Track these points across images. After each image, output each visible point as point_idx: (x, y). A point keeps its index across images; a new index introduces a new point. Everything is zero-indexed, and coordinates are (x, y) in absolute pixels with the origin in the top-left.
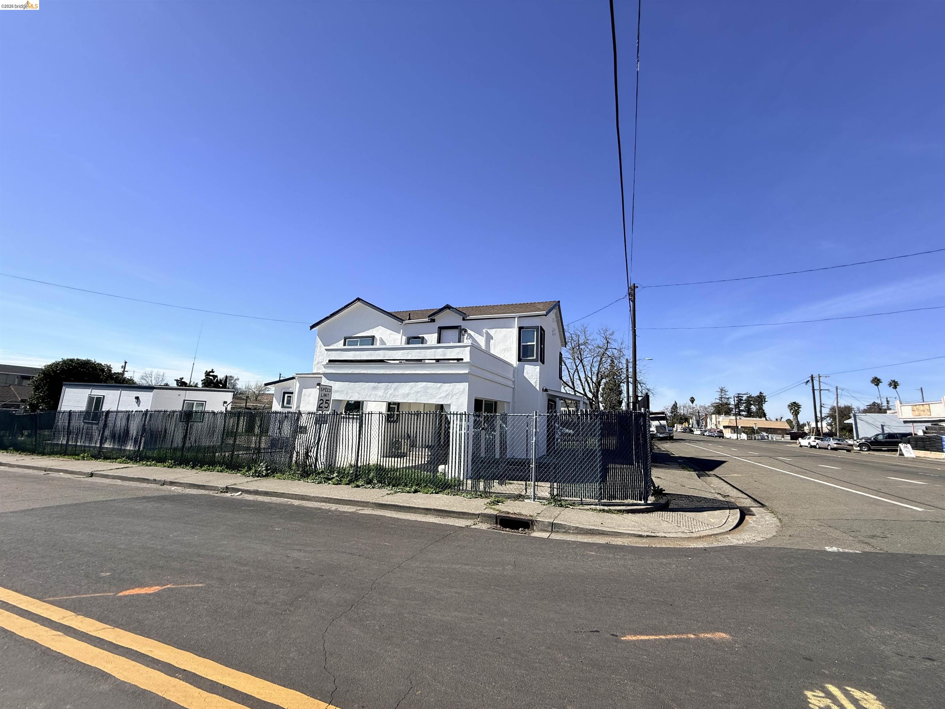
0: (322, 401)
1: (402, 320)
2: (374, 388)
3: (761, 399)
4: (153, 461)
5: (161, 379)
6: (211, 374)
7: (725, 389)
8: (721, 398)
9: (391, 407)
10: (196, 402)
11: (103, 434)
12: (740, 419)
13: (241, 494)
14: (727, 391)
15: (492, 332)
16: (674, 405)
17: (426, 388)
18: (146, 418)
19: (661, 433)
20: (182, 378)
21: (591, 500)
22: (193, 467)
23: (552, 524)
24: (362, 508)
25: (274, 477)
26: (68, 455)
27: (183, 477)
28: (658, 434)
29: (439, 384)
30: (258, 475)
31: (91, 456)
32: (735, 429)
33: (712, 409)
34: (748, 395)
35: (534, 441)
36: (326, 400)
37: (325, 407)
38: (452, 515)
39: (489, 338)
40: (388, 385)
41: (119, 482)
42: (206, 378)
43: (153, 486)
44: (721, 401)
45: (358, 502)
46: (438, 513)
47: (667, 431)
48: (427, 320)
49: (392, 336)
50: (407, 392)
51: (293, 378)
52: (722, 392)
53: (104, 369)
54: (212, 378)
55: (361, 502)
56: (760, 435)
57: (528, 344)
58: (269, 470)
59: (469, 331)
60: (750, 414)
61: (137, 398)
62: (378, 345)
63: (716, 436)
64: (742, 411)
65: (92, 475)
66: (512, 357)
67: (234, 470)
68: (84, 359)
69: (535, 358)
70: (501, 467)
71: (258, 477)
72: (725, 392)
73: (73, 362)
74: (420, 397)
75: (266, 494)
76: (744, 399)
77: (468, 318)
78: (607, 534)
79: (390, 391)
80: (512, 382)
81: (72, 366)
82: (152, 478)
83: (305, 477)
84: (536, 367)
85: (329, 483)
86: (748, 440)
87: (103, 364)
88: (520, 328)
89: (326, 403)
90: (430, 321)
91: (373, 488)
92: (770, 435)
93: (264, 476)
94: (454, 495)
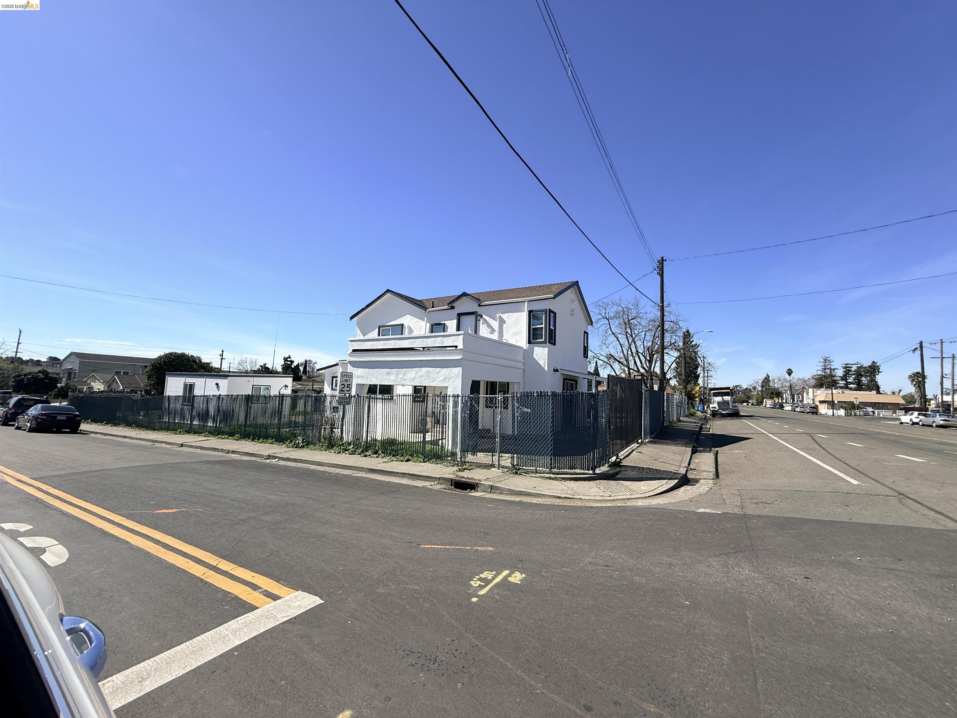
0: (343, 386)
1: (425, 308)
2: (388, 373)
3: (874, 369)
4: (226, 435)
5: (254, 365)
6: (289, 359)
7: (830, 359)
8: (825, 369)
9: (416, 390)
10: (262, 387)
11: (192, 413)
12: (843, 392)
13: (278, 460)
14: (833, 362)
15: (504, 316)
16: (766, 378)
17: (428, 373)
18: (219, 401)
19: (723, 410)
20: (265, 364)
21: (544, 469)
22: (253, 440)
23: (492, 487)
24: (358, 472)
25: (308, 448)
26: (170, 430)
27: (242, 447)
28: (721, 411)
29: (439, 369)
30: (297, 446)
31: (185, 431)
32: (832, 404)
33: (813, 382)
34: (859, 365)
35: (499, 419)
36: (348, 385)
37: (347, 391)
38: (421, 478)
39: (502, 322)
40: (399, 371)
41: (199, 451)
42: (285, 363)
43: (220, 454)
44: (825, 372)
45: (356, 467)
46: (411, 477)
47: (731, 407)
48: (446, 307)
49: (418, 323)
50: (414, 376)
51: (337, 365)
52: (826, 362)
53: (195, 360)
54: (290, 363)
55: (359, 467)
56: (863, 411)
57: (538, 326)
58: (305, 442)
59: (484, 317)
60: (860, 387)
61: (217, 384)
62: (406, 334)
63: (808, 413)
64: (851, 383)
65: (182, 445)
66: (522, 341)
67: (280, 442)
68: (180, 353)
69: (543, 340)
70: (474, 440)
71: (296, 448)
72: (830, 361)
73: (172, 355)
74: (424, 380)
75: (295, 460)
76: (853, 369)
77: (482, 304)
78: (532, 495)
79: (401, 376)
80: (522, 363)
81: (171, 358)
82: (220, 448)
83: (330, 448)
84: (545, 349)
85: (346, 454)
86: (846, 416)
87: (195, 356)
88: (530, 312)
89: (347, 387)
90: (449, 308)
91: (377, 457)
92: (876, 410)
93: (301, 447)
94: (436, 464)
